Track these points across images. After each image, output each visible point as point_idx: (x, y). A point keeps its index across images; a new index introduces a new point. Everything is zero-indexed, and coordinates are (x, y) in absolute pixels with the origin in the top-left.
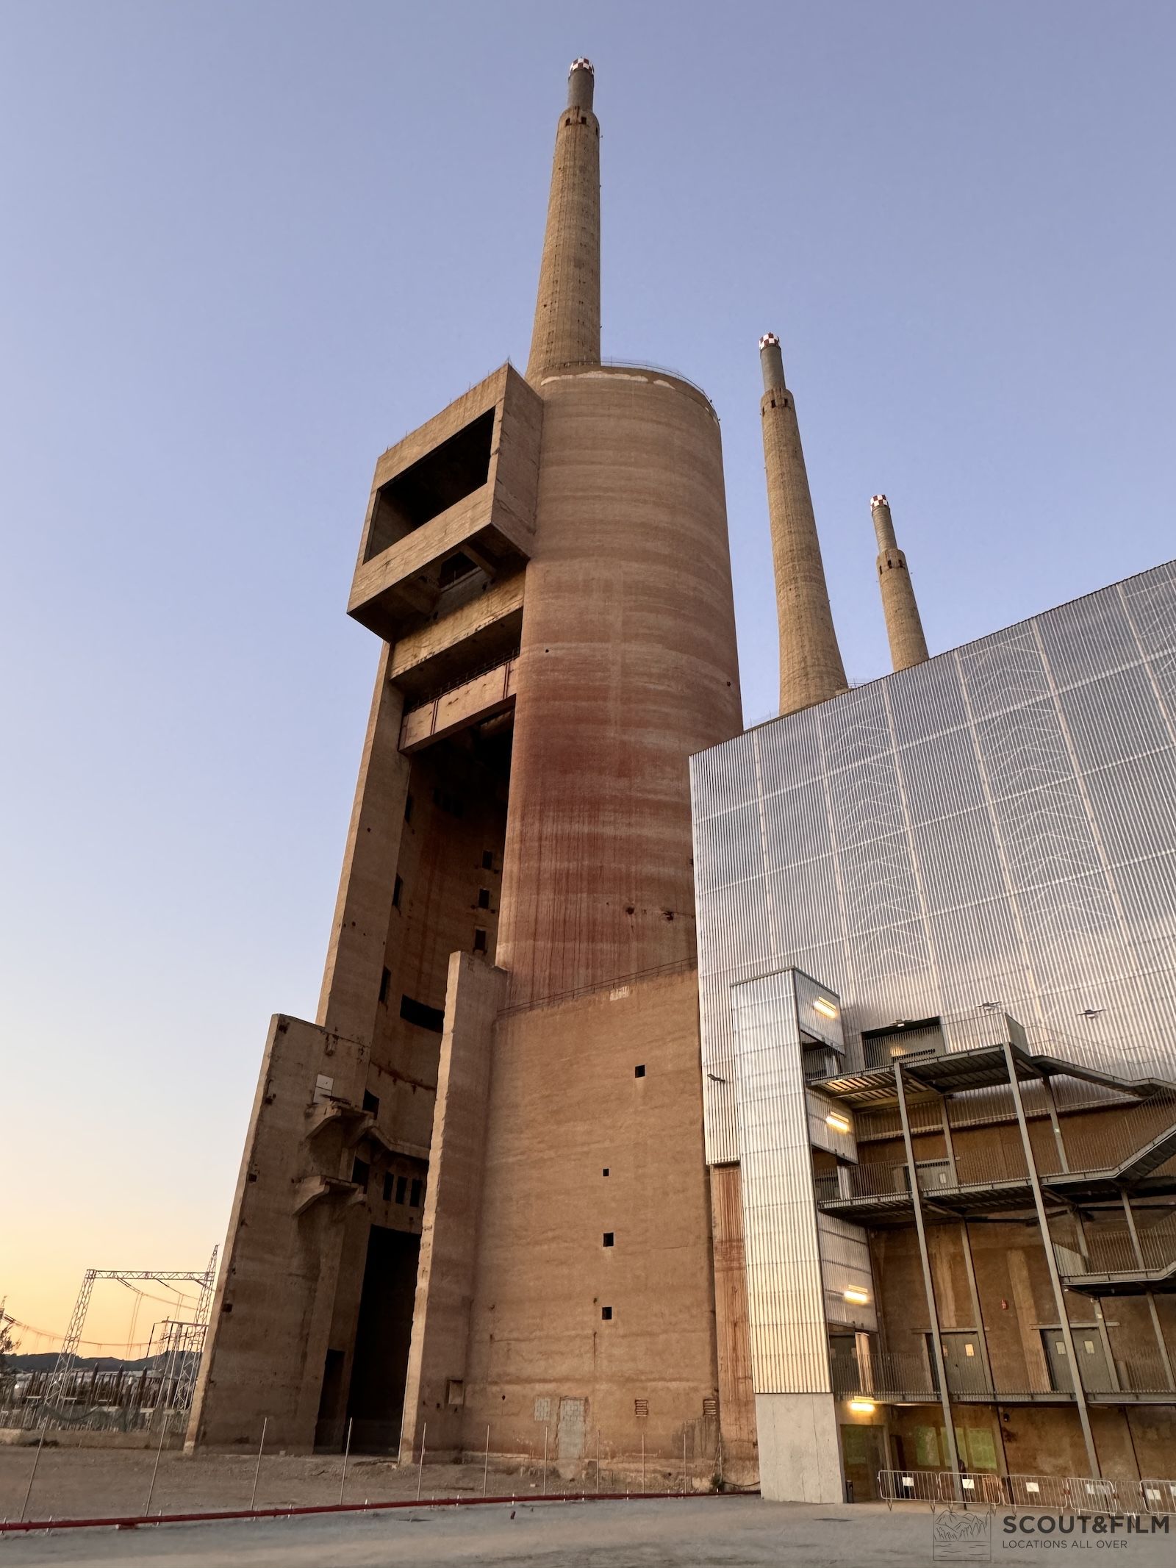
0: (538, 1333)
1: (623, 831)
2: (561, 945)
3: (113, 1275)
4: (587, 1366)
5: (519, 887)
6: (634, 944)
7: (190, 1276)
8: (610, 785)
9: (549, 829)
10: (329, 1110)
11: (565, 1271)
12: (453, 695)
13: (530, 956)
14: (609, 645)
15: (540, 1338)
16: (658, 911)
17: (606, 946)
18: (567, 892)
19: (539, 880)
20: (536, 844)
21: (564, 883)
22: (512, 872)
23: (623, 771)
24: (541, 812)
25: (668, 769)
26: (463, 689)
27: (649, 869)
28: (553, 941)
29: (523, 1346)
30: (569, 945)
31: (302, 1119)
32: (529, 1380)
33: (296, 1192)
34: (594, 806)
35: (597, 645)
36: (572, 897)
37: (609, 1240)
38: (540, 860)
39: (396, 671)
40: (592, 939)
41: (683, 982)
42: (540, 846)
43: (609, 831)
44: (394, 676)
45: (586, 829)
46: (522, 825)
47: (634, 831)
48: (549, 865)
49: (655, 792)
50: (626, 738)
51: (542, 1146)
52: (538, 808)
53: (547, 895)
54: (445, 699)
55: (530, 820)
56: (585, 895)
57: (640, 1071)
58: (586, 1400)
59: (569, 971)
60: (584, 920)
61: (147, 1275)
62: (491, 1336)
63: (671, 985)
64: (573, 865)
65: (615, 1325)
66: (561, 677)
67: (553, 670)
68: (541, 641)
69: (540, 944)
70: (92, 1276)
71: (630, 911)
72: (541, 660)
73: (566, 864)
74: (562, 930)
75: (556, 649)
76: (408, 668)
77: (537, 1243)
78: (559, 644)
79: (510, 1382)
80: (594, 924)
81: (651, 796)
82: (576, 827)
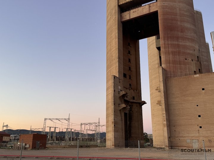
0: (185, 130)
1: (183, 44)
2: (175, 65)
3: (50, 119)
4: (197, 135)
5: (165, 54)
6: (187, 66)
7: (65, 119)
8: (180, 34)
9: (170, 43)
10: (124, 92)
11: (190, 121)
12: (134, 10)
13: (169, 67)
14: (176, 3)
15: (186, 131)
16: (190, 59)
17: (183, 66)
18: (174, 55)
19: (169, 52)
20: (167, 45)
21: (174, 53)
22: (163, 51)
23: (182, 31)
24: (168, 39)
25: (189, 31)
26: (137, 9)
27: (188, 51)
28: (173, 65)
29: (183, 132)
30: (176, 65)
31: (118, 94)
32: (185, 137)
33: (119, 106)
34: (178, 38)
35: (174, 3)
36: (175, 56)
37: (199, 116)
38: (169, 49)
39: (120, 3)
40: (180, 64)
41: (212, 74)
42: (168, 46)
43: (181, 43)
44: (120, 4)
45: (176, 43)
46: (164, 41)
47: (185, 44)
48: (170, 50)
49: (188, 36)
50: (181, 24)
51: (181, 101)
52: (167, 38)
53: (171, 56)
54: (132, 11)
55: (166, 41)
56: (178, 56)
57: (203, 89)
58: (198, 140)
59: (177, 70)
60: (178, 61)
61: (57, 119)
62: (175, 131)
63: (209, 75)
64: (175, 50)
65: (203, 129)
66: (168, 10)
67: (166, 8)
68: (162, 2)
69: (171, 65)
70: (45, 119)
71: (186, 59)
72: (163, 6)
73: (173, 50)
74: (174, 62)
75: (166, 3)
76: (124, 3)
77: (183, 116)
78: (167, 3)
79: (181, 137)
80: (180, 61)
81: (187, 37)
82: (174, 42)
